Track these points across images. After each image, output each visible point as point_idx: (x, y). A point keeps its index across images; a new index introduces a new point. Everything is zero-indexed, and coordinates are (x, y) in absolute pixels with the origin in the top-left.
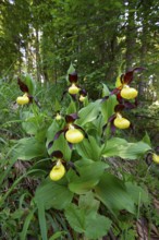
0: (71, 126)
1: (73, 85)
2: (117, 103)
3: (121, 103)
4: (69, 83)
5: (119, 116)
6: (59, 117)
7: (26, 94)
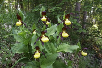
0: (43, 36)
1: (44, 17)
2: (64, 26)
3: (65, 26)
4: (41, 16)
5: (64, 32)
6: (35, 33)
7: (20, 21)
